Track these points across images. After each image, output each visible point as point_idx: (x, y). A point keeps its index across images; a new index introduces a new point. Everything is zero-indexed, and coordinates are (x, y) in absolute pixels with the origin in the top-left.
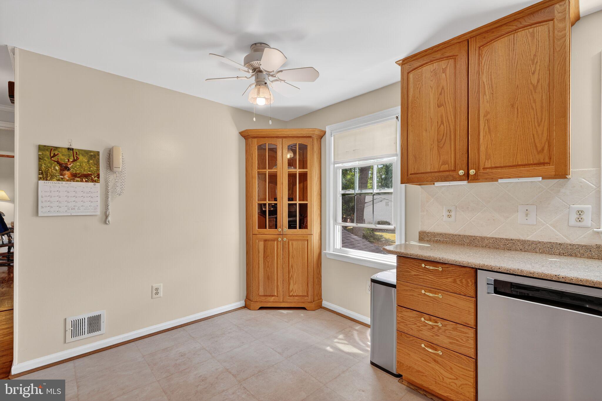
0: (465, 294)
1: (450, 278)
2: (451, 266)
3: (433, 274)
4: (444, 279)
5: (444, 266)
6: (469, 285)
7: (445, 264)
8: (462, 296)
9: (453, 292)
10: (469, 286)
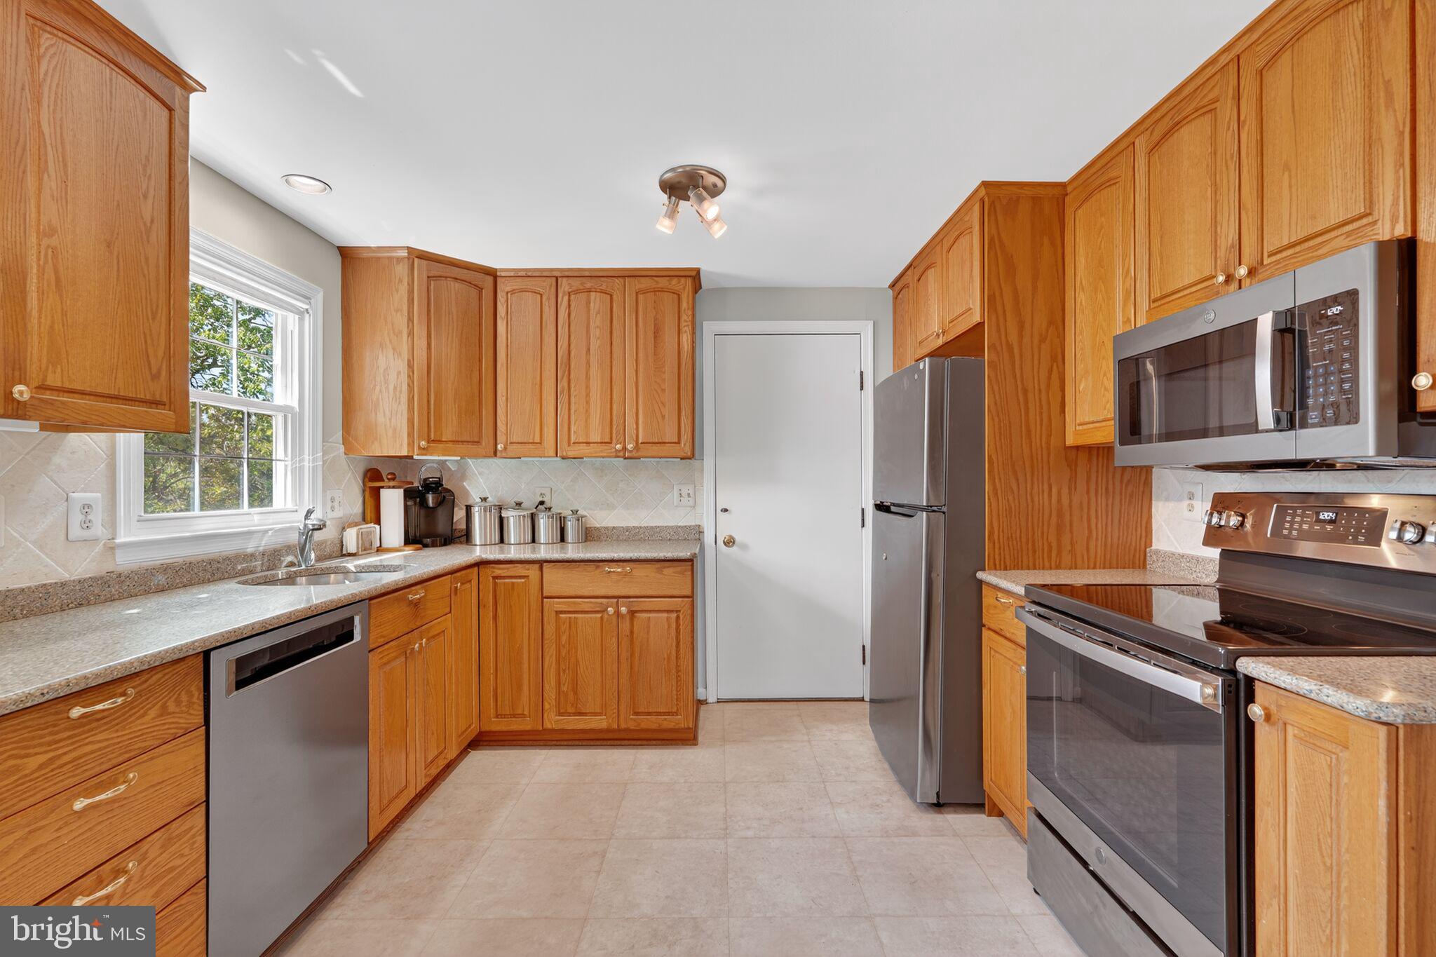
0: (187, 729)
1: (150, 708)
2: (154, 672)
3: (106, 724)
4: (139, 722)
5: (137, 681)
6: (195, 700)
7: (137, 674)
8: (182, 739)
9: (160, 742)
10: (194, 703)
